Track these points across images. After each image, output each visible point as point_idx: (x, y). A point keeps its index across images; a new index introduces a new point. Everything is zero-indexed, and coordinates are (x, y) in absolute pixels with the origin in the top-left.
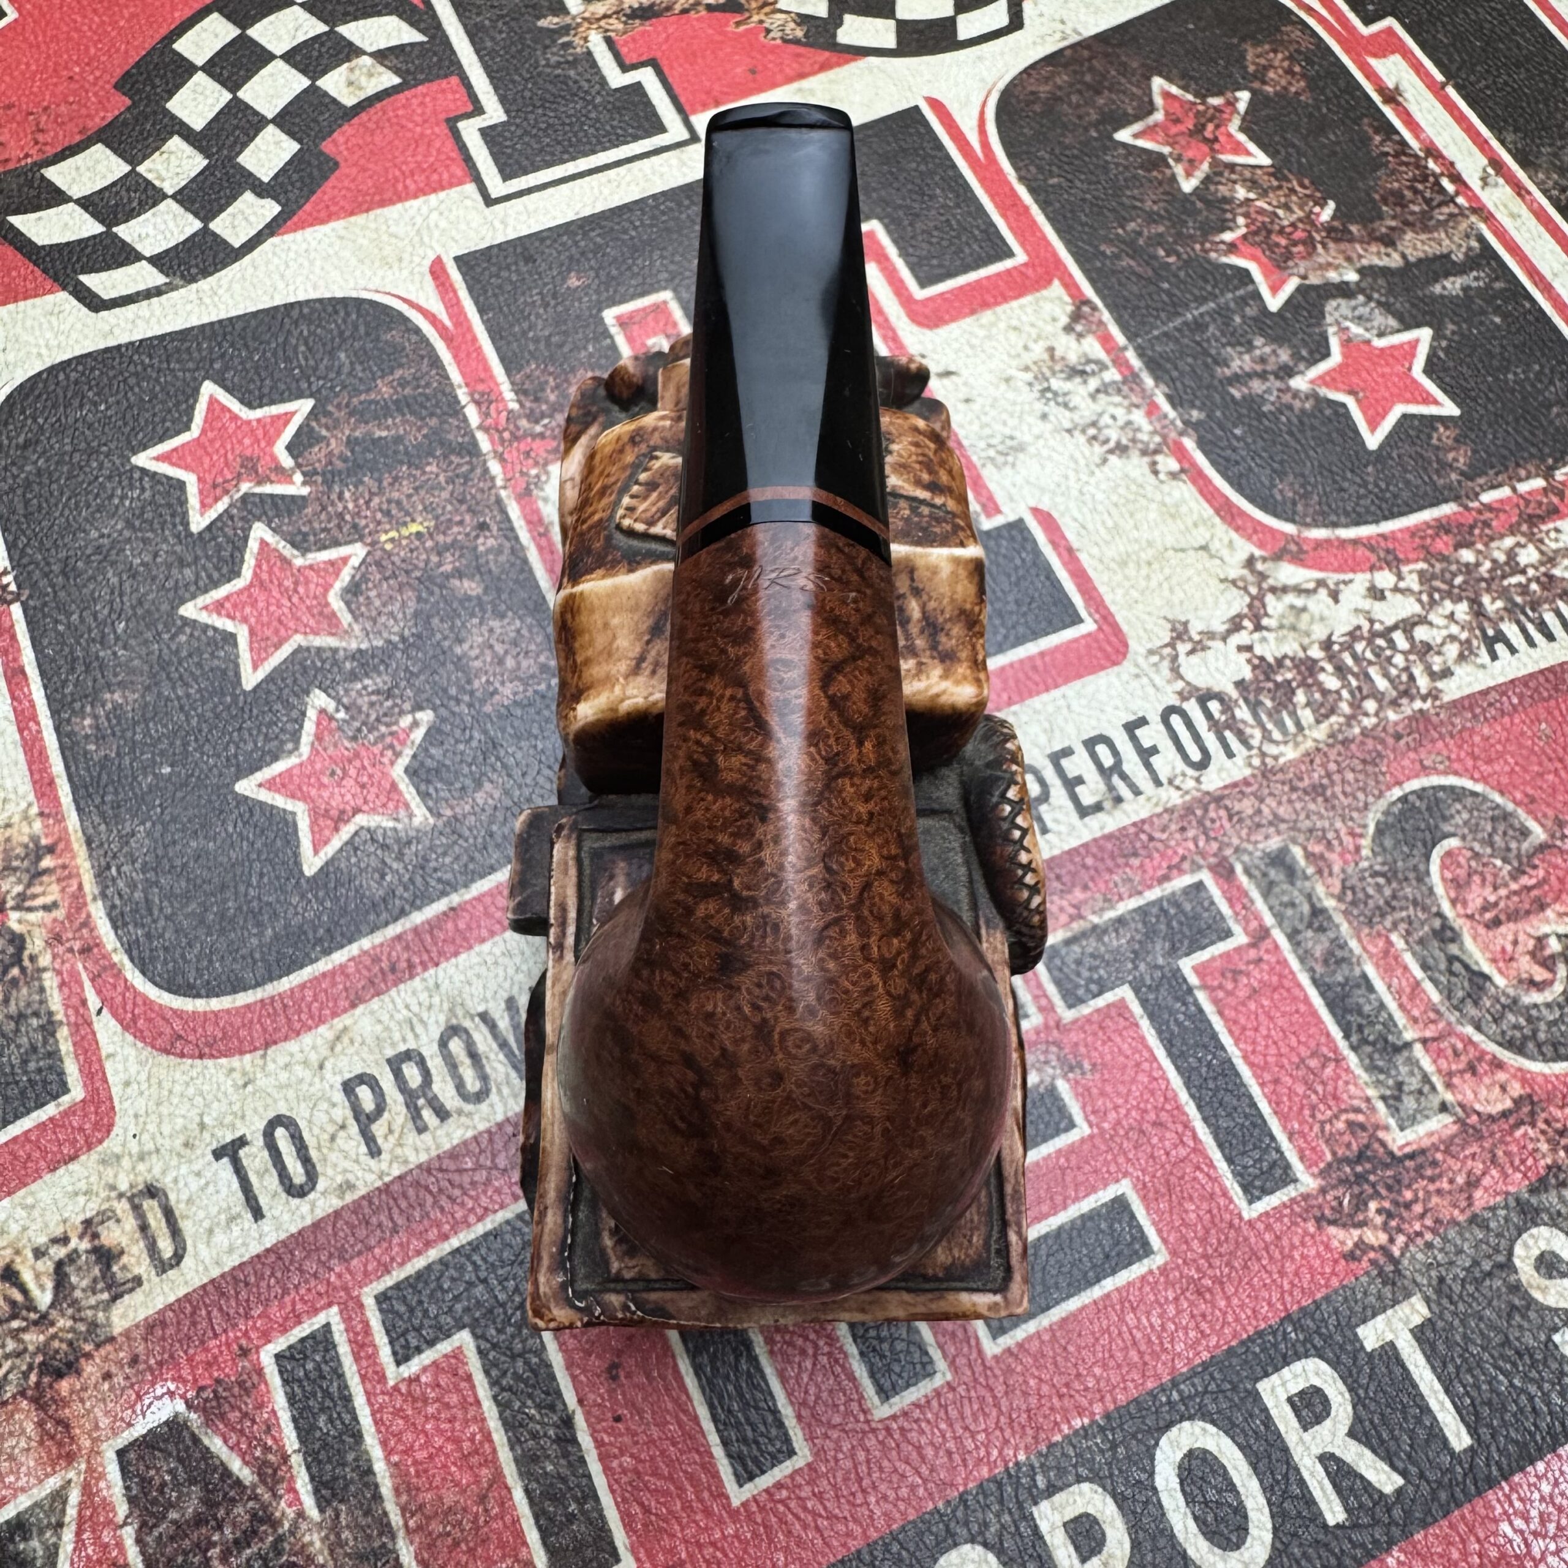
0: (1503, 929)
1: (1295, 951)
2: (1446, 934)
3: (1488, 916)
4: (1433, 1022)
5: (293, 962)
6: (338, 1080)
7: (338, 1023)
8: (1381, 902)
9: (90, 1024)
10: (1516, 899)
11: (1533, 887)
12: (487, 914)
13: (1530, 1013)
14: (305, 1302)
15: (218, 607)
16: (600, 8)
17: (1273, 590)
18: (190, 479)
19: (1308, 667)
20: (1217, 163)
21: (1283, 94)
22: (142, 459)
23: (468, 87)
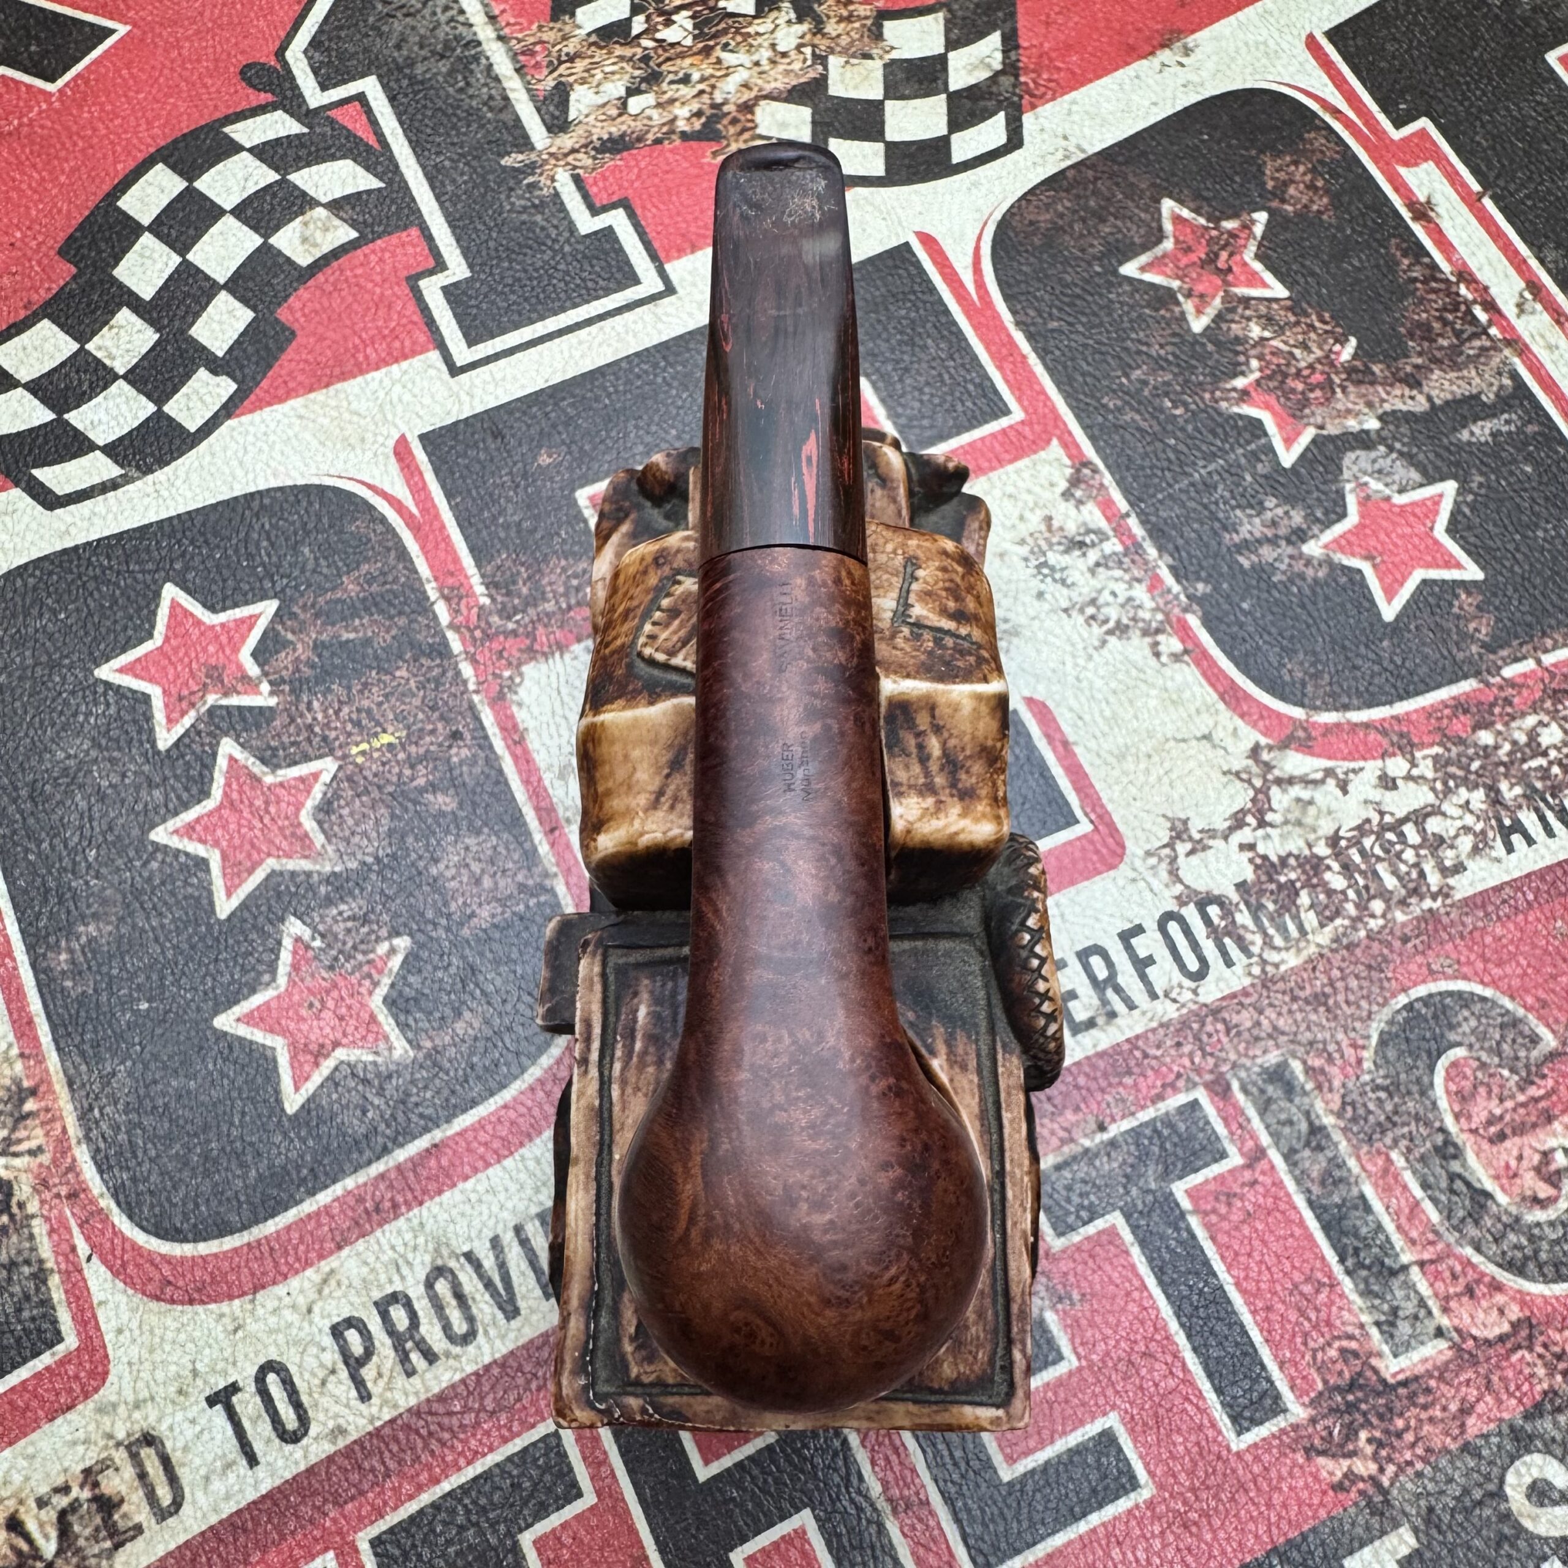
0: (1508, 1144)
1: (1291, 1172)
2: (1448, 1151)
3: (1493, 1130)
4: (1432, 1243)
5: (278, 1203)
6: (326, 1325)
7: (325, 1266)
8: (1382, 1118)
9: (80, 1271)
10: (1522, 1111)
11: (1541, 1098)
12: (469, 1150)
13: (1533, 1234)
14: (301, 1547)
15: (189, 831)
16: (566, 141)
17: (1279, 781)
18: (155, 692)
19: (1313, 866)
20: (1228, 298)
21: (1303, 215)
22: (106, 672)
23: (429, 238)
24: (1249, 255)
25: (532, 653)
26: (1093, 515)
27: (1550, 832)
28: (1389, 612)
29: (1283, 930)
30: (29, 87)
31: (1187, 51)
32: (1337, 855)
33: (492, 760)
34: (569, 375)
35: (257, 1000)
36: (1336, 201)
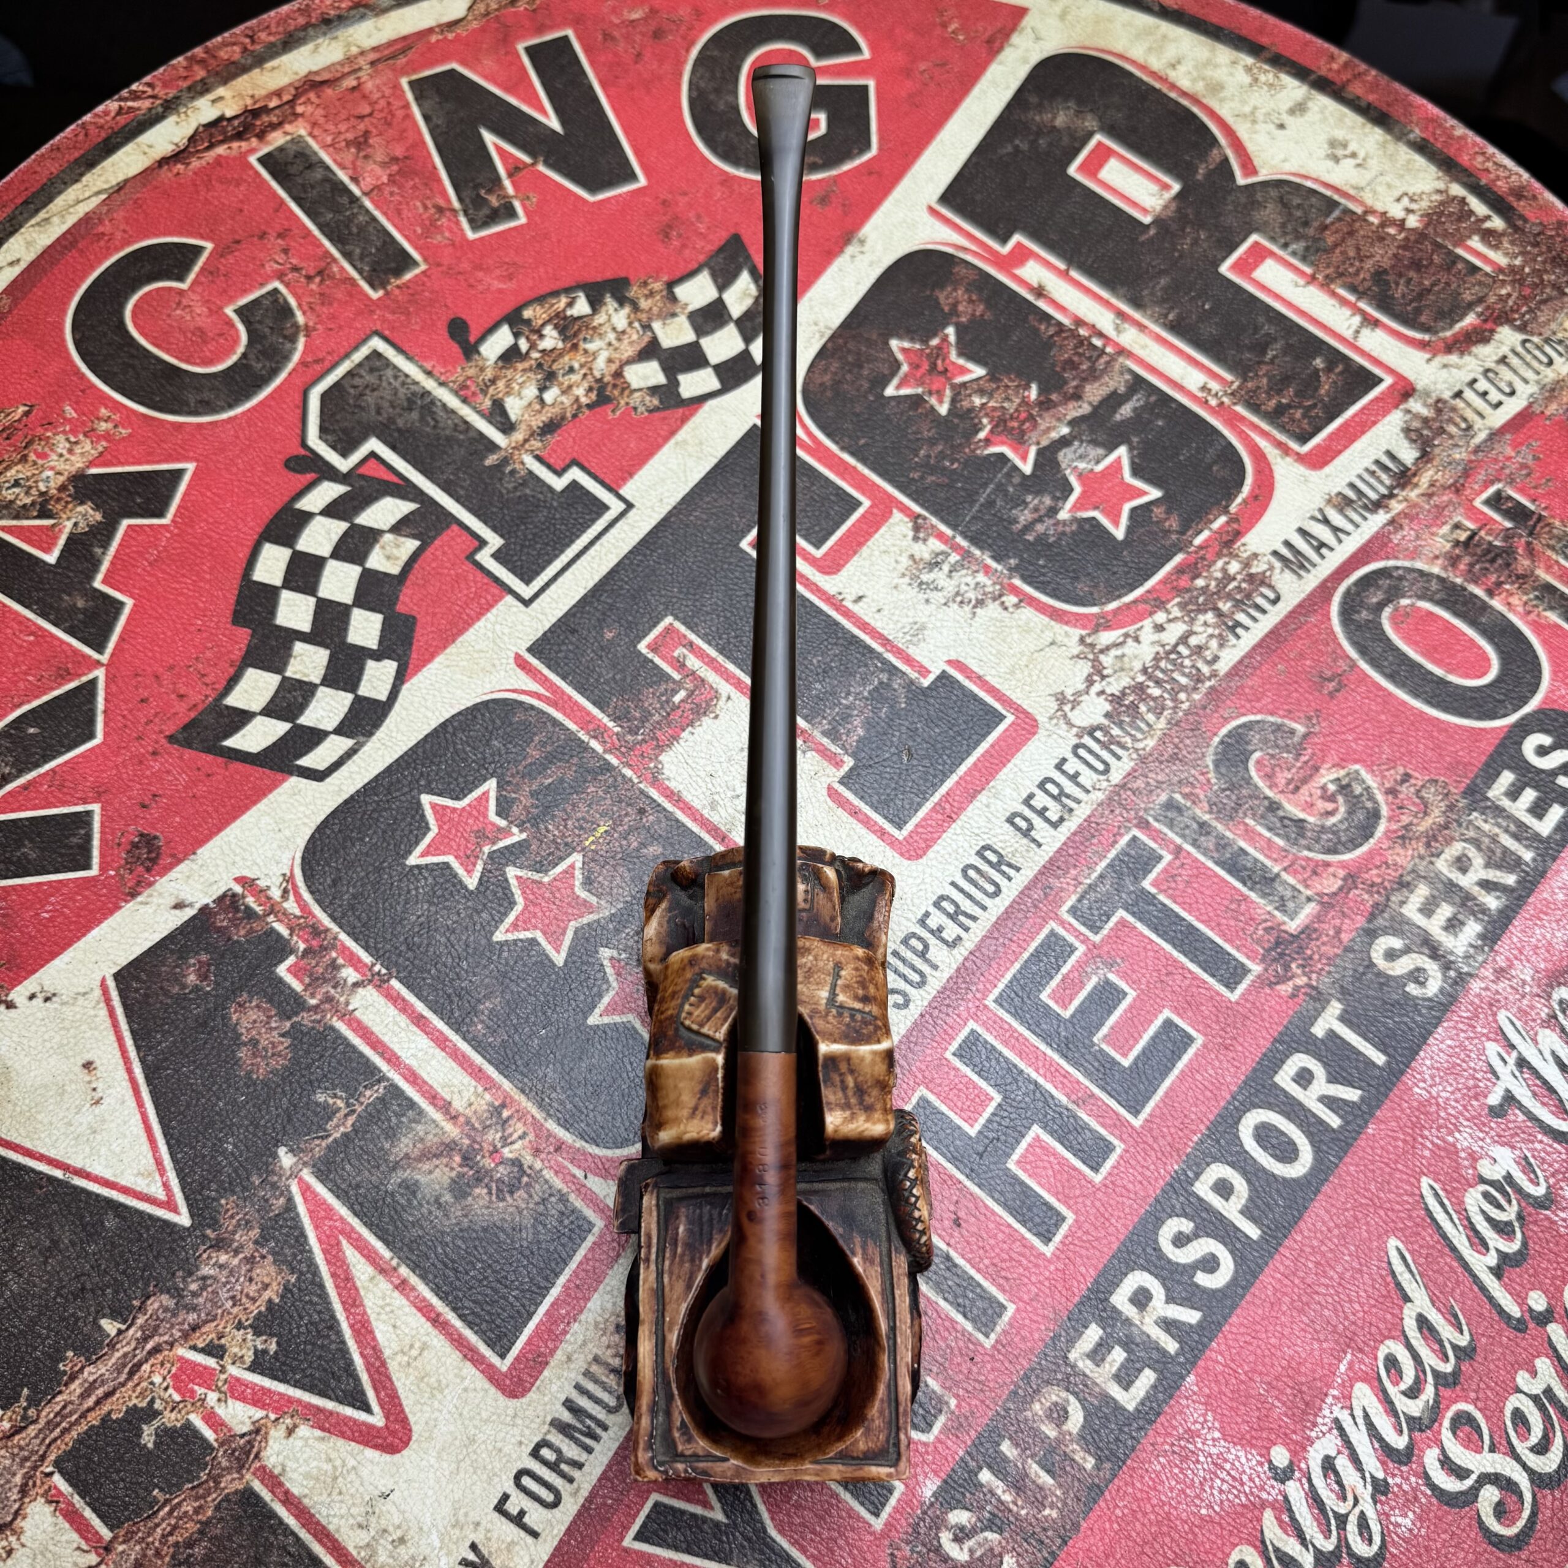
0: (1302, 791)
1: (1199, 852)
2: (1274, 807)
3: (1291, 787)
4: (1285, 857)
8: (1233, 805)
9: (583, 1185)
10: (1302, 771)
11: (1309, 760)
13: (1333, 830)
15: (515, 926)
16: (519, 436)
17: (1102, 651)
18: (450, 859)
19: (1140, 689)
20: (954, 387)
21: (973, 319)
22: (413, 860)
23: (467, 528)
24: (953, 355)
25: (661, 748)
26: (935, 545)
27: (1255, 619)
28: (1120, 533)
29: (1139, 729)
30: (150, 526)
31: (862, 242)
32: (1150, 678)
33: (669, 817)
34: (597, 578)
35: (606, 1000)
36: (989, 304)
